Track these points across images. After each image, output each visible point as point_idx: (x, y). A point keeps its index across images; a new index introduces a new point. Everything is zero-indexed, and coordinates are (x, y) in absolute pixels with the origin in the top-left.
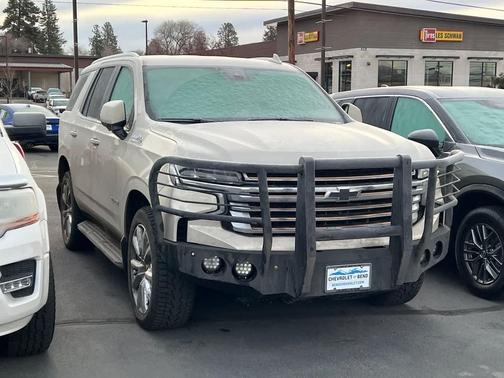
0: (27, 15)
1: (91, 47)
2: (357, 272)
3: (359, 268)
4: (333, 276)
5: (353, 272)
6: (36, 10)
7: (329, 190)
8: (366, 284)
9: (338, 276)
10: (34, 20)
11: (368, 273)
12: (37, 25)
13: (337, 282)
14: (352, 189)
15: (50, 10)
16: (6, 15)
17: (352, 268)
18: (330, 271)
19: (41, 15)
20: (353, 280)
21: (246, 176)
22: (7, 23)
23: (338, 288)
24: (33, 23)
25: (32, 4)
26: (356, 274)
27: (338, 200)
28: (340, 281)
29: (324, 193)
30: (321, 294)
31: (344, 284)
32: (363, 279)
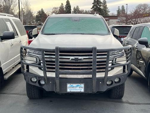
0: (98, 4)
1: (117, 13)
2: (79, 86)
3: (79, 85)
4: (70, 87)
5: (77, 86)
6: (101, 3)
7: (71, 58)
8: (82, 90)
9: (72, 87)
10: (100, 6)
11: (83, 87)
12: (101, 7)
13: (71, 89)
14: (80, 58)
15: (105, 2)
16: (93, 5)
17: (77, 85)
18: (68, 85)
19: (102, 4)
20: (77, 89)
21: (44, 52)
22: (93, 7)
23: (72, 91)
24: (100, 7)
25: (100, 1)
26: (79, 87)
27: (74, 61)
28: (72, 89)
29: (69, 59)
30: (65, 93)
31: (74, 90)
32: (81, 89)
